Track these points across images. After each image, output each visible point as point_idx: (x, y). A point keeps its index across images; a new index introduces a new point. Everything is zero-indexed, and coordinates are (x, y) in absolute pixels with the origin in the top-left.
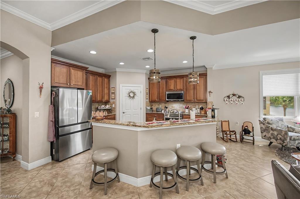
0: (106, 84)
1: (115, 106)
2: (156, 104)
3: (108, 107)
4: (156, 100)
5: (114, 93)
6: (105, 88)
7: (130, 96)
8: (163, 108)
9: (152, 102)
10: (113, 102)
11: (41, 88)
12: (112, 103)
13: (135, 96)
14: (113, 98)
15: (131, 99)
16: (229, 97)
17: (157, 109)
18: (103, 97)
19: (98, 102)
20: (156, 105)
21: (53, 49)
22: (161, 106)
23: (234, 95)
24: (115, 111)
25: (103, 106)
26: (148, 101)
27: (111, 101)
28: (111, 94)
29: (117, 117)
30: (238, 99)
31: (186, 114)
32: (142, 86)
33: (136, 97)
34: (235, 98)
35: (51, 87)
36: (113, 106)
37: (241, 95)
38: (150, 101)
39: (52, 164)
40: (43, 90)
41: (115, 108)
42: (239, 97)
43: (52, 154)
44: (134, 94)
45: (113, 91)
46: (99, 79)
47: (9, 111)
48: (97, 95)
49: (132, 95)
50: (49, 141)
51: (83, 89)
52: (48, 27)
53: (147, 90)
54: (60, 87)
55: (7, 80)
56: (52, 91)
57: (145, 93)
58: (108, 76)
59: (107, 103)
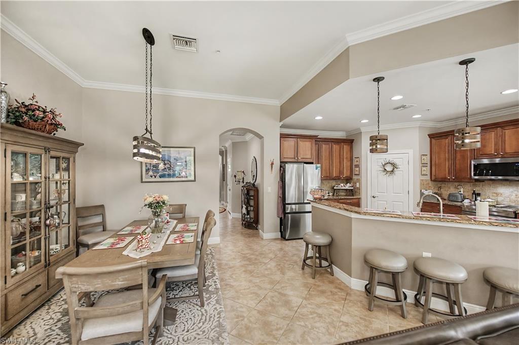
1: (359, 185)
2: (449, 185)
3: (348, 186)
4: (446, 178)
5: (357, 166)
6: (345, 160)
7: (385, 170)
8: (468, 194)
9: (438, 180)
10: (358, 179)
11: (272, 164)
12: (355, 180)
13: (395, 169)
14: (357, 173)
15: (388, 175)
17: (450, 195)
18: (341, 172)
19: (334, 179)
20: (450, 188)
21: (282, 123)
22: (462, 190)
24: (360, 194)
25: (342, 185)
26: (429, 178)
27: (355, 177)
28: (354, 166)
29: (363, 203)
32: (411, 152)
35: (281, 162)
36: (358, 185)
38: (433, 179)
39: (281, 240)
40: (274, 167)
41: (359, 189)
43: (281, 231)
44: (394, 166)
45: (357, 163)
46: (336, 147)
47: (254, 185)
48: (333, 170)
49: (389, 168)
50: (278, 217)
51: (312, 163)
52: (277, 103)
53: (423, 157)
54: (286, 162)
55: (253, 158)
56: (281, 167)
57: (418, 165)
58: (350, 142)
59: (348, 180)
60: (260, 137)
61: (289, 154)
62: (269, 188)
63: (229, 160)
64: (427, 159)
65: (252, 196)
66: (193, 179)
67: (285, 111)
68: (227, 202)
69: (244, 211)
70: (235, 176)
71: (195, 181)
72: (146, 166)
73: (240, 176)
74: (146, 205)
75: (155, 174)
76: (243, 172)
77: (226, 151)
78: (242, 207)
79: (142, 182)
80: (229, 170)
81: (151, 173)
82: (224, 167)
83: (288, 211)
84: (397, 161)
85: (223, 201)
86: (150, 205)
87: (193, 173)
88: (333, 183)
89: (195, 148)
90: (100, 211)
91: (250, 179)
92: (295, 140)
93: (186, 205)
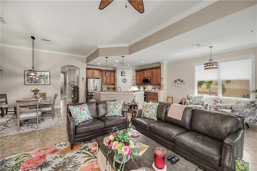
0: (113, 75)
3: (113, 87)
4: (138, 84)
5: (116, 80)
6: (112, 78)
11: (83, 79)
14: (116, 82)
15: (124, 83)
16: (176, 81)
18: (110, 82)
19: (108, 84)
21: (87, 64)
23: (179, 80)
24: (116, 89)
25: (111, 86)
26: (135, 84)
27: (115, 84)
30: (180, 83)
31: (153, 92)
32: (130, 75)
33: (126, 82)
34: (179, 82)
37: (183, 80)
40: (84, 79)
41: (116, 87)
42: (182, 81)
44: (126, 80)
47: (77, 86)
48: (107, 81)
49: (124, 81)
50: (85, 97)
51: (99, 78)
52: (85, 57)
53: (133, 77)
54: (88, 78)
55: (77, 76)
56: (86, 79)
57: (132, 80)
58: (114, 71)
59: (114, 84)
60: (79, 69)
61: (90, 75)
62: (82, 87)
63: (67, 76)
64: (135, 78)
65: (76, 91)
66: (49, 84)
67: (88, 60)
68: (67, 95)
69: (73, 97)
70: (70, 83)
71: (50, 84)
72: (27, 79)
73: (72, 83)
74: (31, 91)
75: (31, 82)
76: (73, 82)
77: (66, 72)
78: (72, 95)
79: (25, 85)
80: (67, 81)
81: (29, 81)
82: (65, 79)
83: (89, 95)
84: (126, 79)
85: (65, 95)
86: (33, 91)
87: (49, 82)
88: (108, 86)
89: (50, 72)
90: (5, 96)
91: (76, 84)
92: (92, 70)
93: (46, 93)
